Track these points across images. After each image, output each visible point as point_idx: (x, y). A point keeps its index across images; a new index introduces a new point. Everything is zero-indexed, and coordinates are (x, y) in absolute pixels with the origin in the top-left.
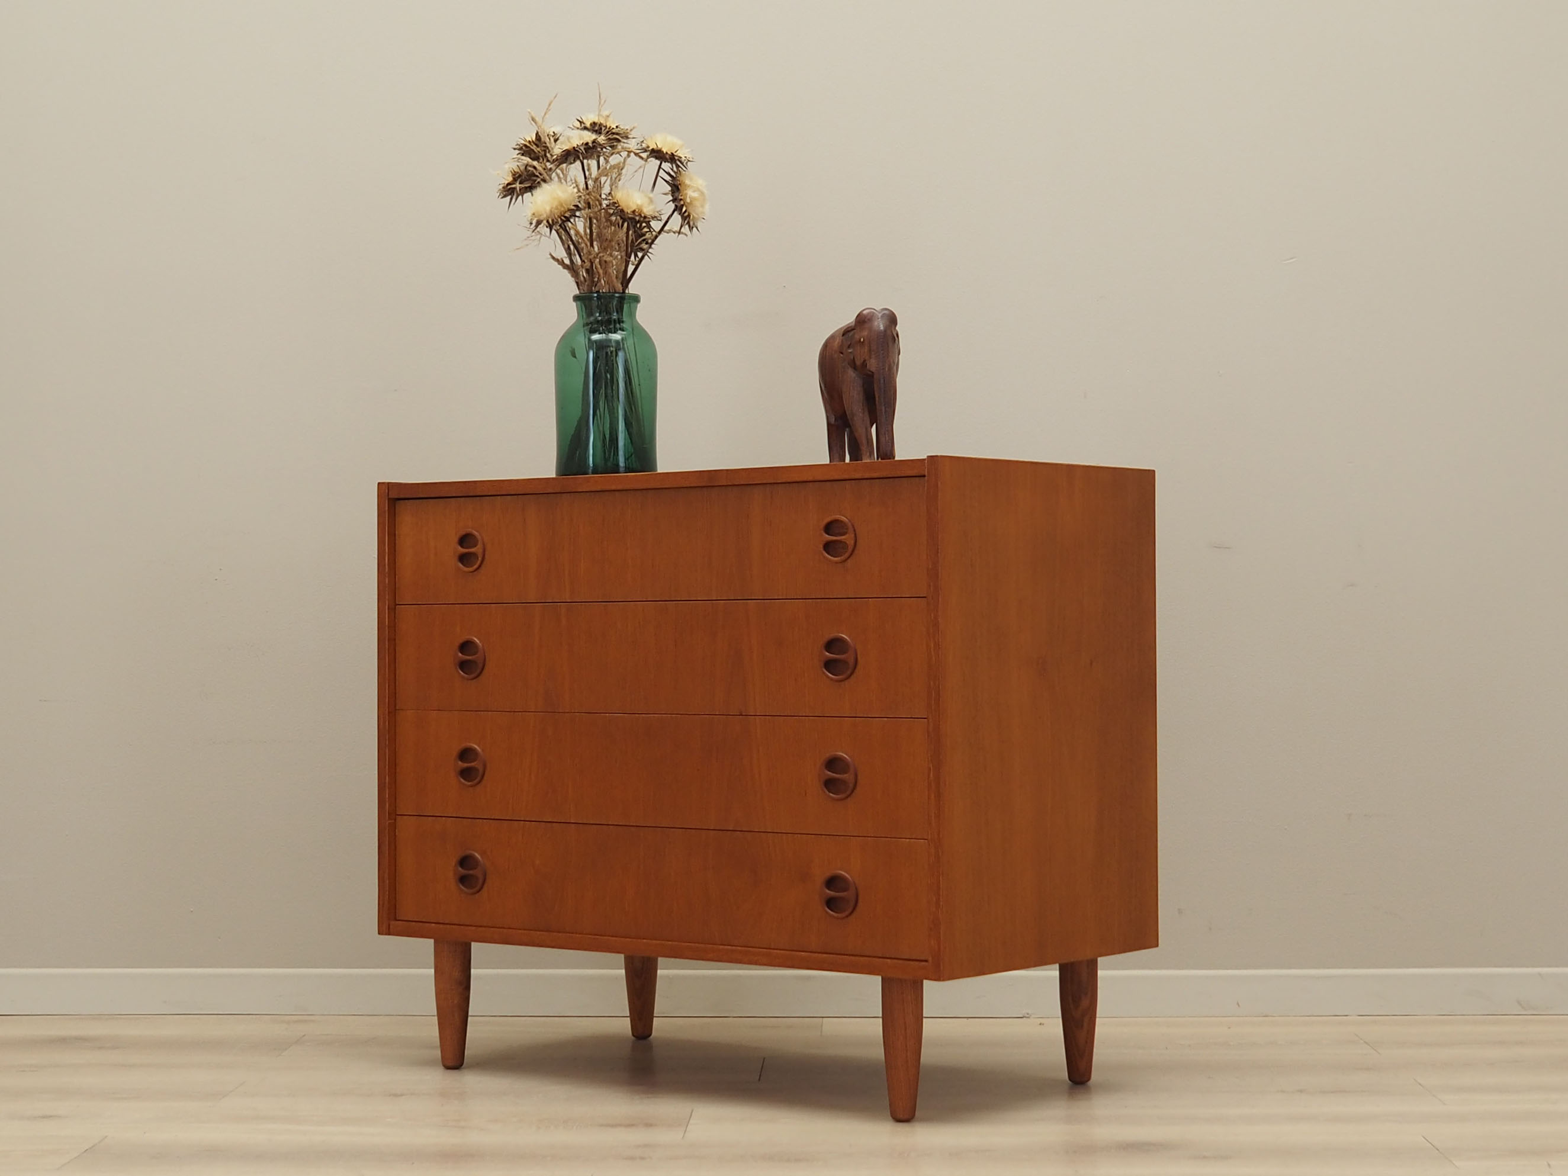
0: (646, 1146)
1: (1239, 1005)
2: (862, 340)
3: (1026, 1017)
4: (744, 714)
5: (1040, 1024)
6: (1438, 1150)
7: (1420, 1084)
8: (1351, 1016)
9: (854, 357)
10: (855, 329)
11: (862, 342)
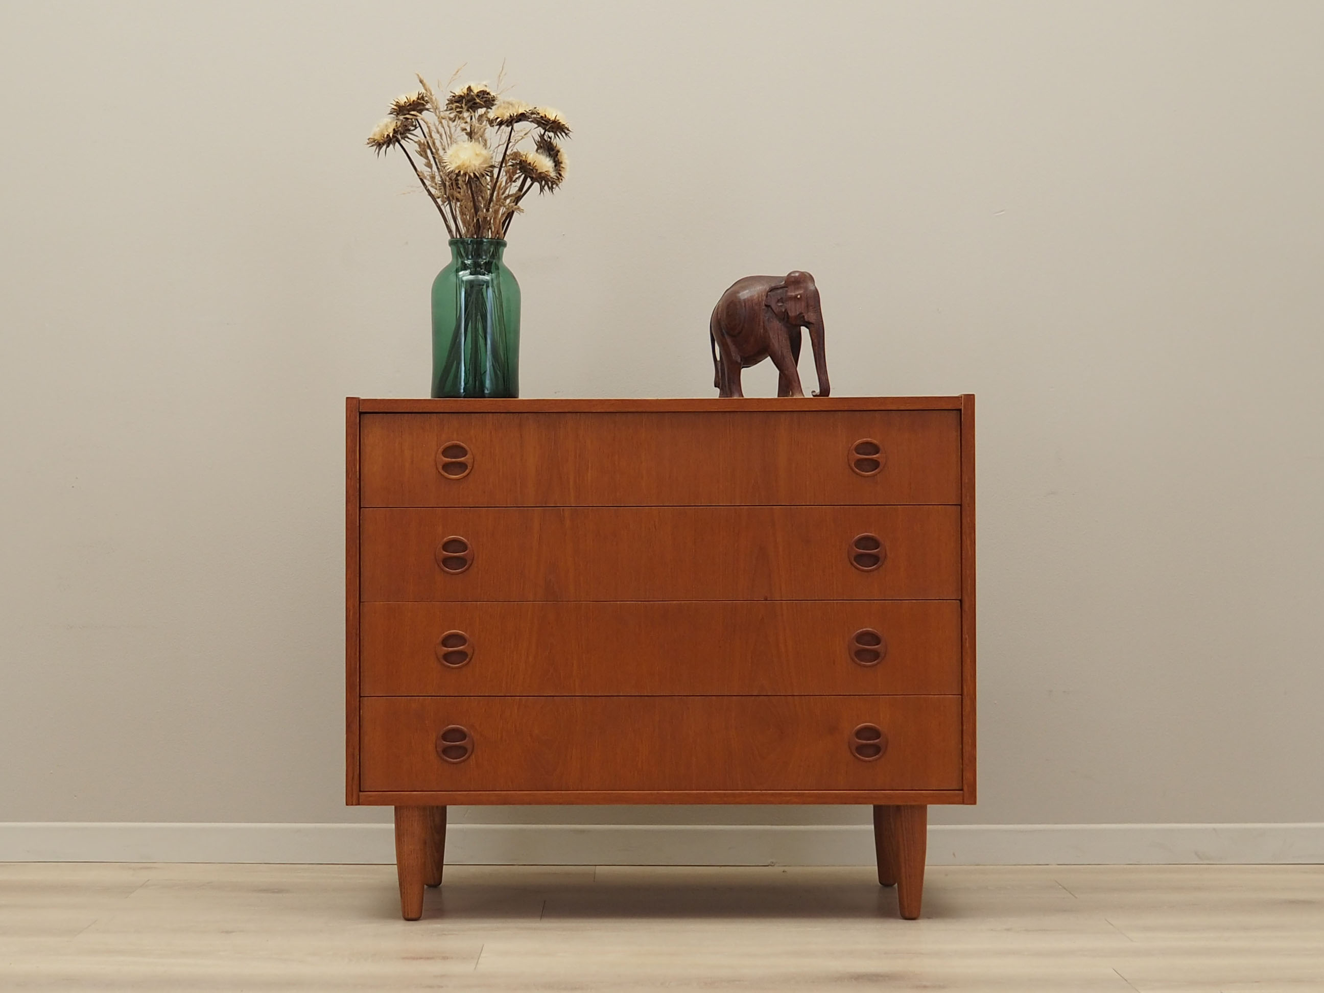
0: (443, 976)
1: (955, 856)
2: (799, 296)
3: (770, 865)
4: (769, 599)
6: (1126, 980)
8: (1051, 865)
9: (786, 310)
10: (787, 287)
11: (799, 299)
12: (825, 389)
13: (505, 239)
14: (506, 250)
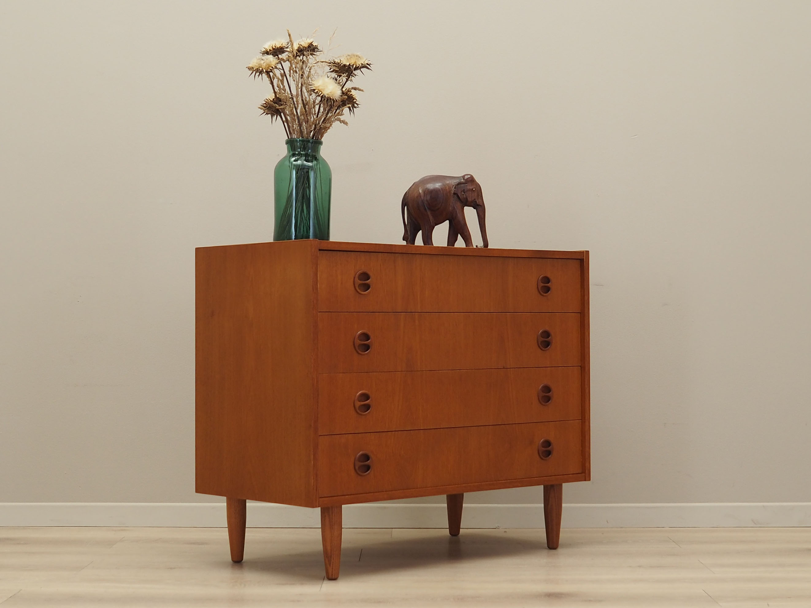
1: (608, 522)
2: (474, 189)
3: (497, 528)
5: (505, 532)
6: (710, 597)
7: (702, 563)
8: (666, 527)
9: (466, 197)
10: (467, 184)
11: (474, 191)
12: (486, 244)
13: (322, 140)
14: (322, 146)
